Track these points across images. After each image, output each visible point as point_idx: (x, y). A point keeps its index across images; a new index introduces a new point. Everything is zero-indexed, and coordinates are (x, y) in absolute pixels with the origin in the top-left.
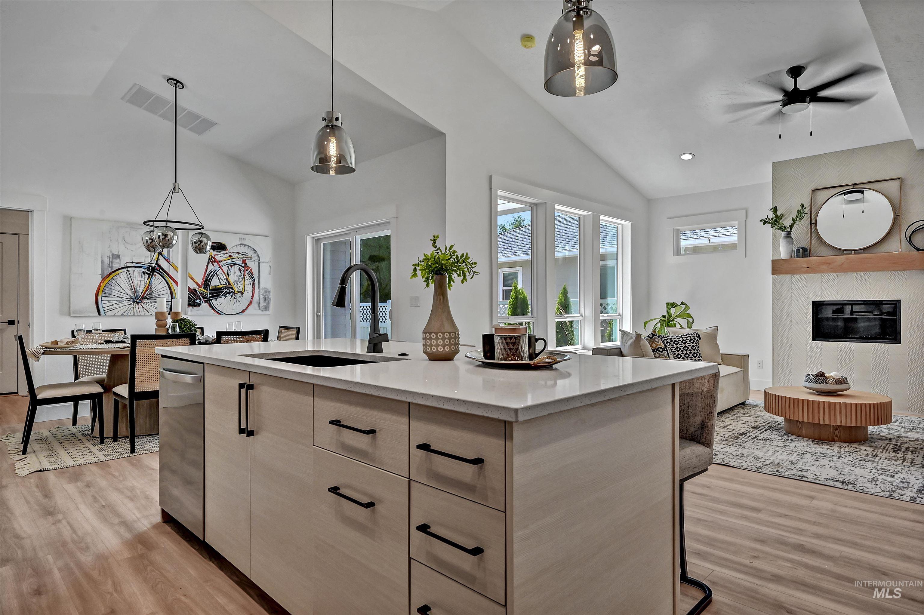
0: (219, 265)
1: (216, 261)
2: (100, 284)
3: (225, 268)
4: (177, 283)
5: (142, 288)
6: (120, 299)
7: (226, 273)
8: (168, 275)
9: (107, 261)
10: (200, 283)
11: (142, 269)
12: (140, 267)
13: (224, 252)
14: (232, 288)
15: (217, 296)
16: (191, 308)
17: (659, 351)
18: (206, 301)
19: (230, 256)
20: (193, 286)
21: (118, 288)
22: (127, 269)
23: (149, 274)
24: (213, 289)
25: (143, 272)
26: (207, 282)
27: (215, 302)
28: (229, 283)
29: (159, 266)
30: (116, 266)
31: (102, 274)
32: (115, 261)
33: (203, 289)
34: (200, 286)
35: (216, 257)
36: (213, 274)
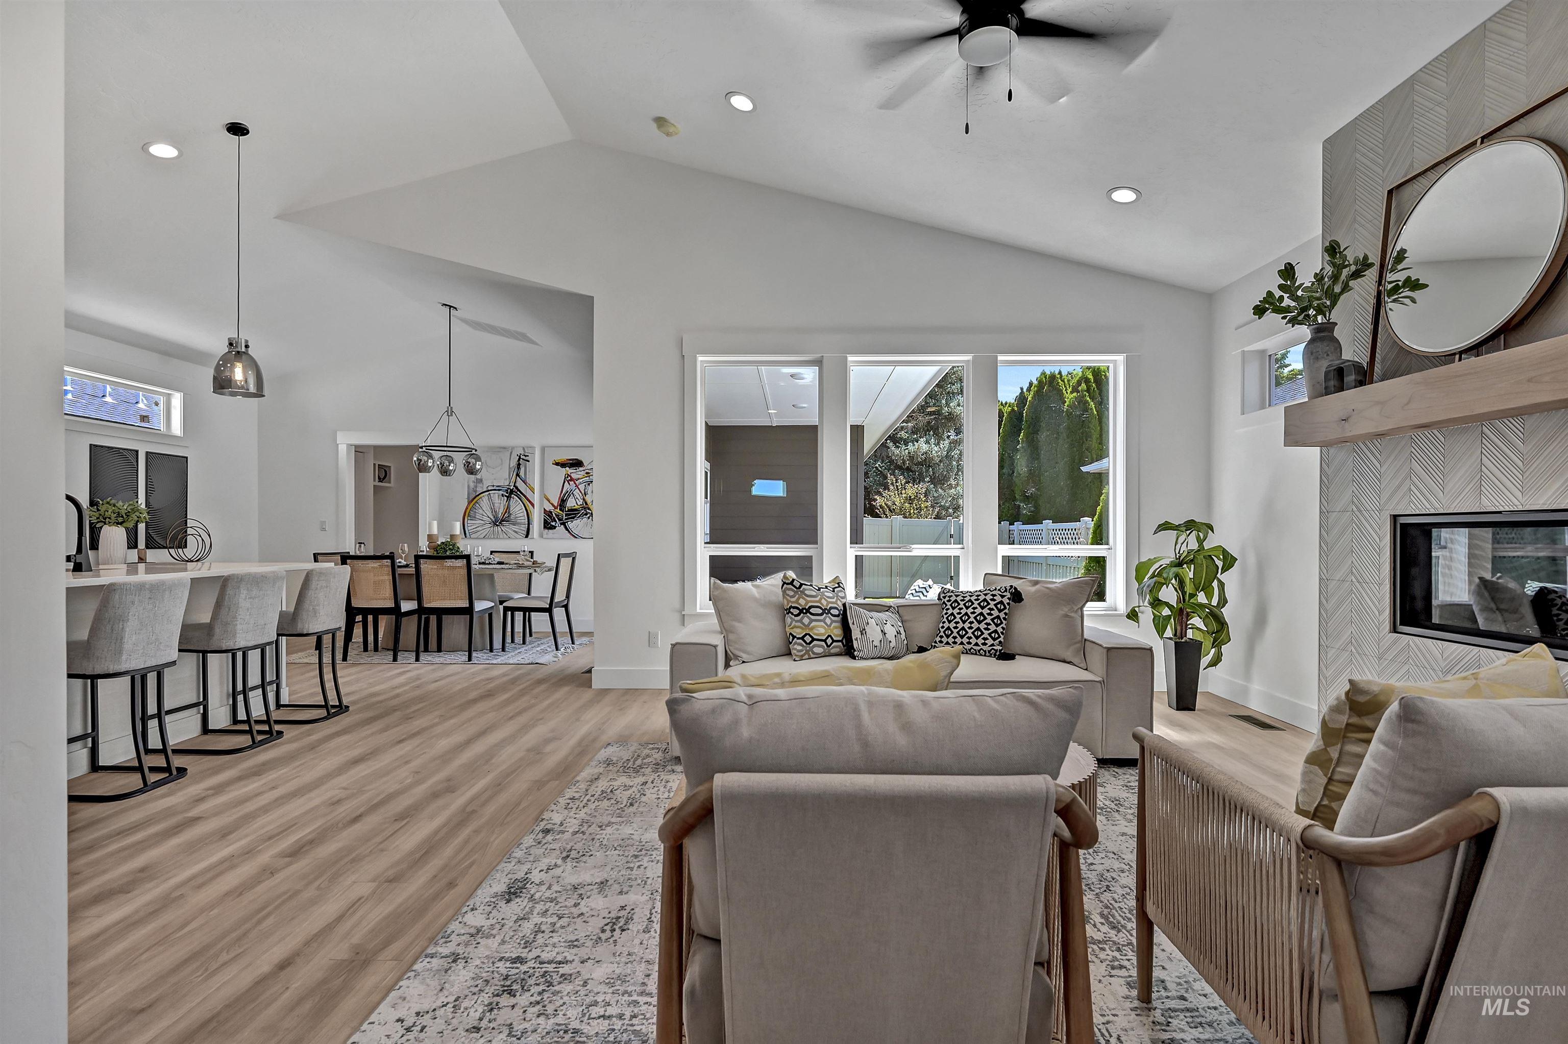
0: (575, 483)
1: (572, 480)
2: (467, 508)
3: (582, 487)
4: (533, 505)
5: (501, 511)
6: (482, 522)
7: (583, 492)
8: (525, 496)
9: (472, 485)
10: (556, 505)
11: (501, 492)
12: (499, 490)
13: (581, 469)
14: (589, 509)
15: (573, 518)
16: (546, 531)
17: (792, 614)
18: (561, 524)
19: (587, 473)
20: (549, 507)
21: (481, 511)
22: (488, 493)
23: (507, 497)
24: (569, 510)
25: (503, 495)
26: (563, 502)
27: (570, 525)
28: (586, 504)
29: (517, 488)
30: (480, 490)
31: (468, 498)
32: (478, 485)
33: (558, 510)
34: (556, 508)
35: (572, 475)
36: (570, 494)
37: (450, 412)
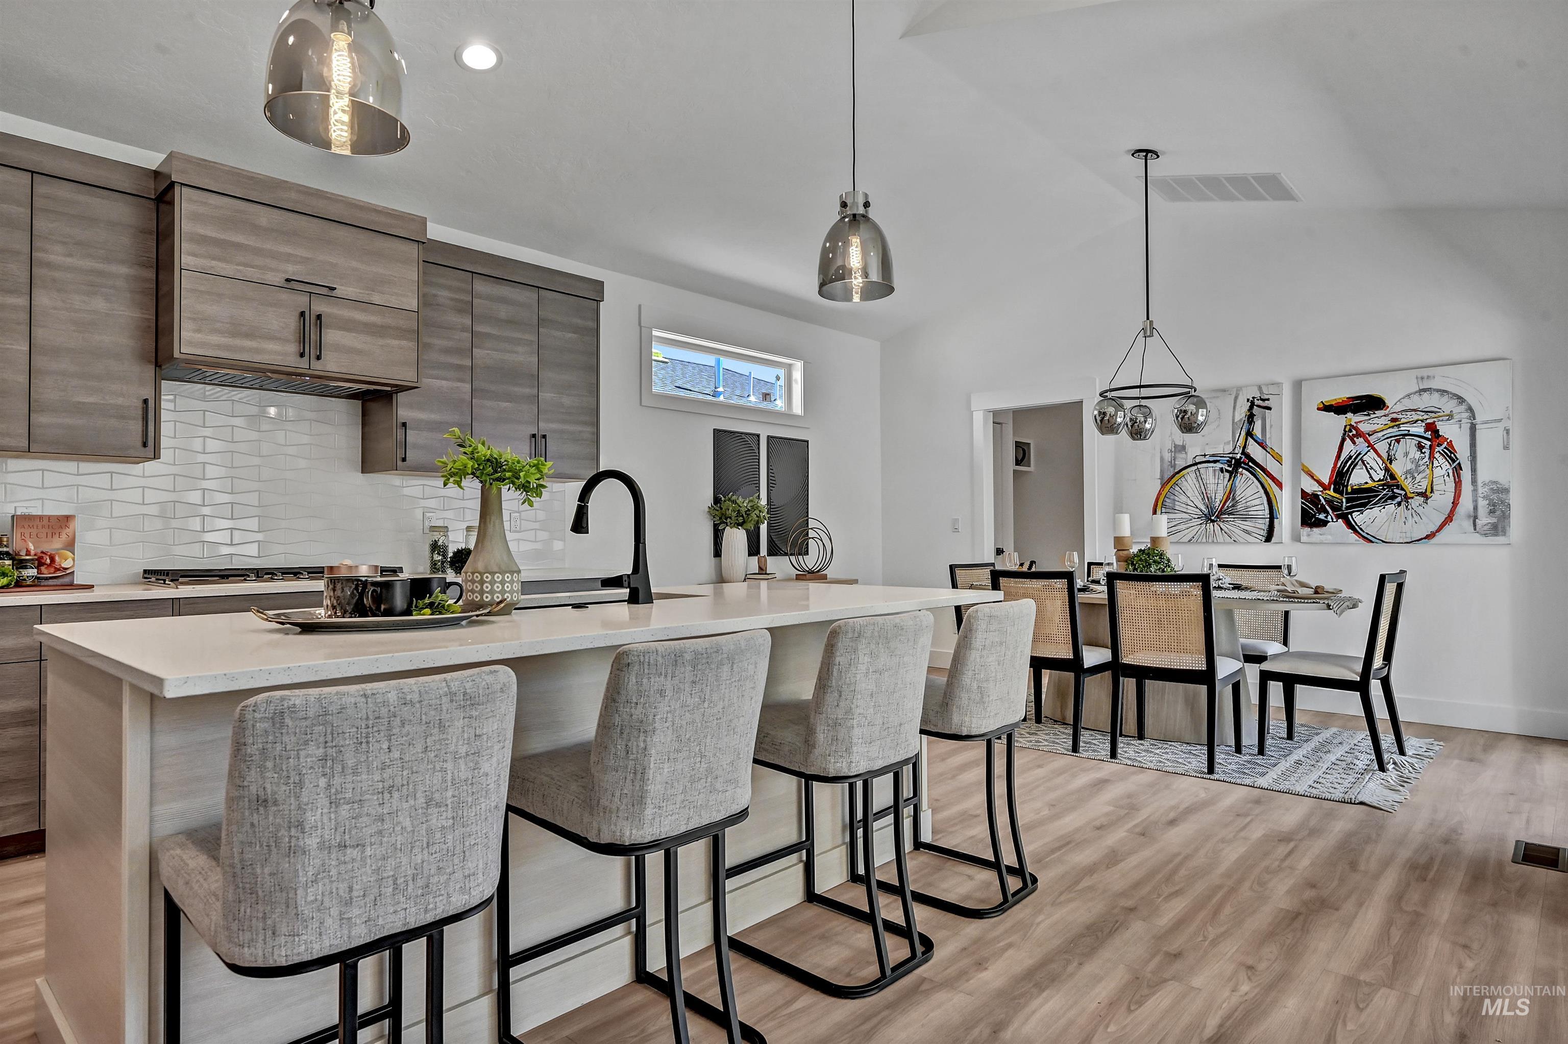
0: (1367, 441)
1: (1359, 434)
2: (1159, 494)
3: (1382, 447)
4: (1280, 485)
5: (1220, 496)
6: (1186, 516)
7: (1385, 456)
8: (1264, 470)
9: (1168, 457)
10: (1326, 481)
11: (1219, 465)
12: (1215, 462)
13: (1379, 413)
14: (1399, 487)
15: (1364, 505)
16: (1307, 529)
18: (1338, 517)
19: (1394, 420)
20: (1311, 487)
21: (1183, 498)
22: (1195, 467)
23: (1231, 473)
24: (1354, 491)
25: (1222, 470)
26: (1340, 477)
27: (1358, 518)
28: (1393, 477)
29: (1248, 456)
30: (1180, 464)
31: (1162, 478)
32: (1178, 455)
33: (1331, 492)
34: (1325, 487)
35: (1361, 426)
36: (1355, 461)
37: (1149, 331)
